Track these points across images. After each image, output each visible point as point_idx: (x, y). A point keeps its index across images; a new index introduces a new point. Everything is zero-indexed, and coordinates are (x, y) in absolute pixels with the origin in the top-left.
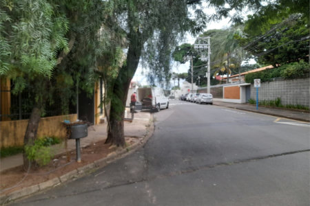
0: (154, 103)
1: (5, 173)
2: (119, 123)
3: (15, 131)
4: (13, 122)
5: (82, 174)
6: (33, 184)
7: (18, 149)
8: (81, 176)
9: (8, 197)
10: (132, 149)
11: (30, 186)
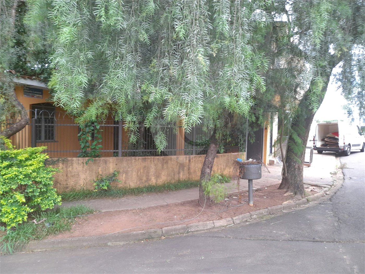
0: (341, 144)
1: (183, 204)
2: (296, 166)
3: (189, 165)
4: (188, 156)
5: (255, 219)
6: (208, 220)
7: (191, 184)
8: (255, 221)
9: (188, 228)
10: (314, 200)
11: (206, 221)
